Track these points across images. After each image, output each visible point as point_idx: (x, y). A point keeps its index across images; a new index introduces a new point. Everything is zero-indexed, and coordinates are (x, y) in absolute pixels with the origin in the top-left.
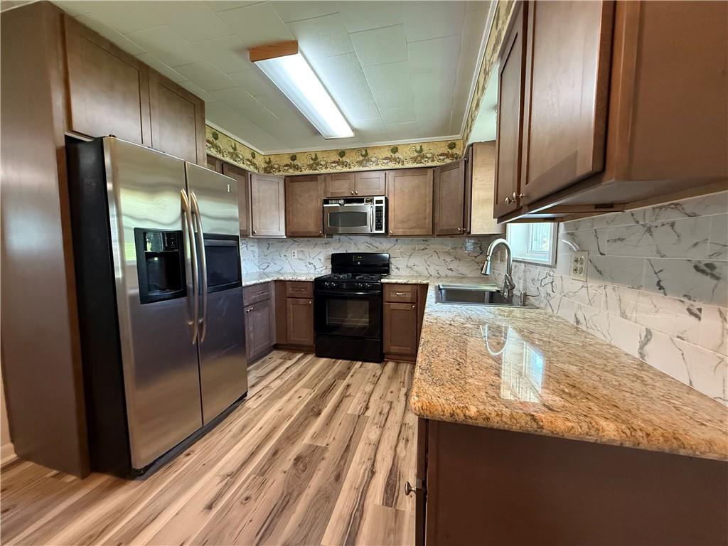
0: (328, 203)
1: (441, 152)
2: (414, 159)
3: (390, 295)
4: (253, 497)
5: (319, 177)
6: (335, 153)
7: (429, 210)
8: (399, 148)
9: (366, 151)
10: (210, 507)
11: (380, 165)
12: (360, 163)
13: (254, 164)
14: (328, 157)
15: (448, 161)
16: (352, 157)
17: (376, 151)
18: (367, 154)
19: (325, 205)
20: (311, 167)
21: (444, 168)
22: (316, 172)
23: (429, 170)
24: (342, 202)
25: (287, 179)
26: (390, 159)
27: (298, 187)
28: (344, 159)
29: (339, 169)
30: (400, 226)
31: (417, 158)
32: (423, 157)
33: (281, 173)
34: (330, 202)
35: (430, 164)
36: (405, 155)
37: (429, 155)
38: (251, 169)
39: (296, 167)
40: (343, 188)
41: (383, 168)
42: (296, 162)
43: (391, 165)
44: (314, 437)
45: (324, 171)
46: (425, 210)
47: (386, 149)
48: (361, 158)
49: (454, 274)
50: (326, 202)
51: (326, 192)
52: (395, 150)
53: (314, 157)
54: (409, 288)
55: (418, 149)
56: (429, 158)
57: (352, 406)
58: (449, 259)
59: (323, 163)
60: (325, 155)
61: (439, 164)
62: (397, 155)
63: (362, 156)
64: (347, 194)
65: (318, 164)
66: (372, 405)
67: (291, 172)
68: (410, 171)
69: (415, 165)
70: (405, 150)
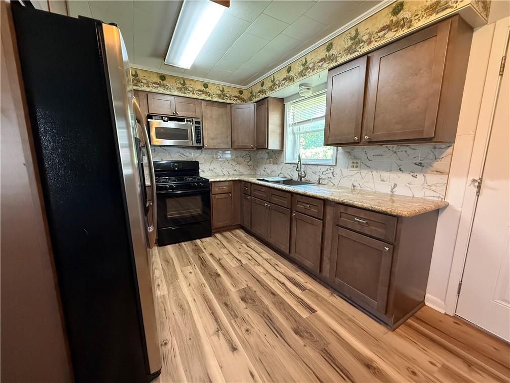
1: (235, 95)
2: (219, 96)
3: (215, 190)
4: (248, 327)
5: (139, 93)
6: (156, 75)
7: (229, 132)
8: (209, 85)
10: (234, 349)
11: (195, 95)
12: (180, 90)
14: (149, 77)
15: (239, 102)
16: (173, 83)
17: (192, 83)
18: (184, 84)
19: (149, 120)
23: (228, 105)
24: (165, 119)
26: (203, 92)
28: (165, 82)
29: (161, 90)
30: (211, 141)
32: (225, 95)
34: (154, 117)
35: (229, 101)
36: (213, 91)
37: (228, 95)
40: (165, 108)
41: (198, 97)
43: (204, 97)
44: (235, 285)
45: (145, 89)
46: (227, 132)
47: (200, 83)
48: (180, 86)
49: (237, 173)
50: (150, 117)
51: (148, 108)
52: (206, 86)
53: (134, 74)
54: (227, 183)
55: (221, 89)
56: (228, 97)
57: (231, 263)
58: (234, 164)
59: (144, 81)
60: (145, 74)
61: (234, 102)
62: (207, 90)
63: (181, 84)
64: (169, 113)
65: (139, 81)
66: (239, 258)
68: (216, 104)
69: (220, 100)
70: (213, 87)
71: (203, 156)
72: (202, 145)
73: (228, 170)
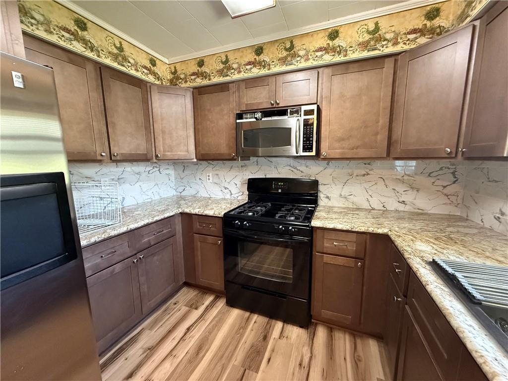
0: (242, 118)
1: (410, 27)
2: (364, 45)
3: (323, 244)
5: (230, 85)
6: (250, 51)
8: (340, 31)
9: (292, 42)
11: (311, 61)
12: (283, 61)
13: (155, 74)
14: (241, 57)
15: (423, 40)
16: (273, 53)
17: (305, 40)
18: (292, 47)
19: (238, 121)
20: (221, 73)
21: (414, 54)
22: (227, 79)
23: (387, 60)
24: (258, 115)
25: (195, 90)
26: (326, 50)
27: (207, 99)
28: (262, 57)
29: (256, 72)
30: (337, 145)
31: (368, 42)
32: (380, 39)
33: (188, 84)
34: (244, 116)
35: (390, 50)
36: (349, 40)
37: (388, 36)
38: (151, 79)
39: (204, 75)
40: (260, 98)
41: (315, 63)
42: (204, 69)
43: (328, 59)
45: (236, 76)
46: (378, 122)
47: (321, 35)
48: (285, 53)
49: (407, 208)
50: (240, 116)
51: (239, 104)
52: (334, 35)
53: (224, 60)
55: (372, 27)
56: (389, 41)
59: (235, 66)
61: (406, 47)
62: (337, 42)
63: (286, 50)
64: (266, 105)
65: (229, 68)
67: (200, 82)
68: (356, 65)
69: (366, 54)
70: (350, 32)
71: (329, 171)
72: (313, 153)
73: (383, 199)
